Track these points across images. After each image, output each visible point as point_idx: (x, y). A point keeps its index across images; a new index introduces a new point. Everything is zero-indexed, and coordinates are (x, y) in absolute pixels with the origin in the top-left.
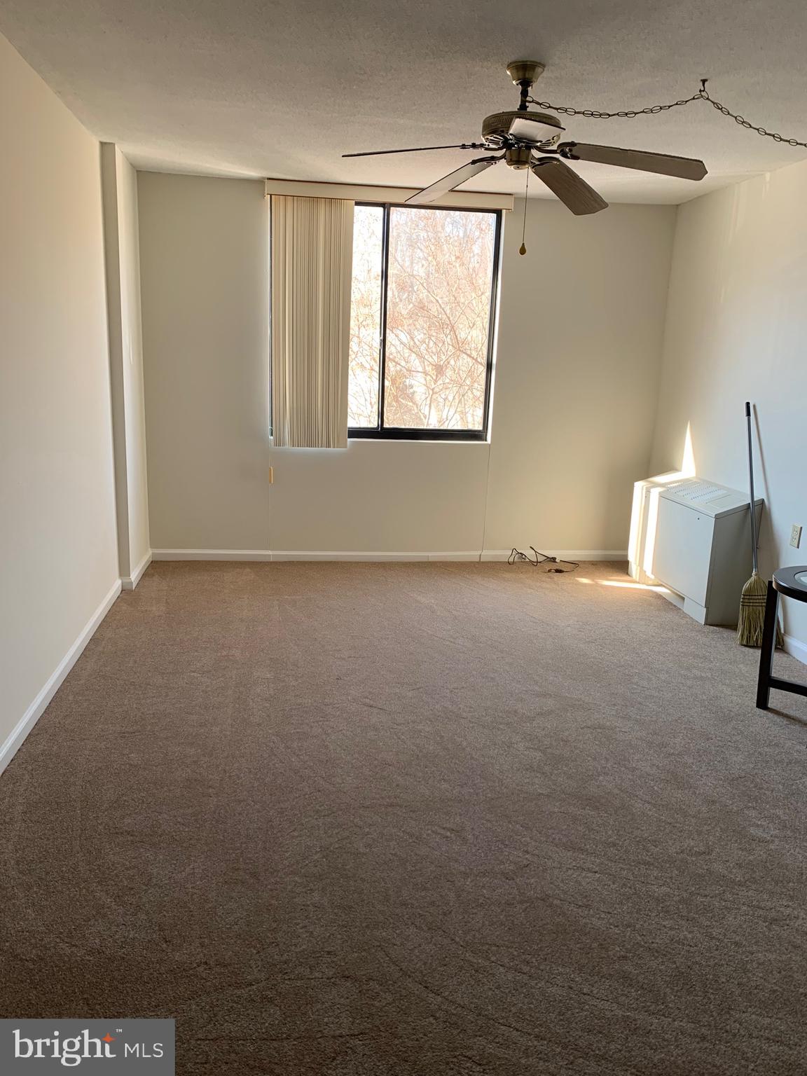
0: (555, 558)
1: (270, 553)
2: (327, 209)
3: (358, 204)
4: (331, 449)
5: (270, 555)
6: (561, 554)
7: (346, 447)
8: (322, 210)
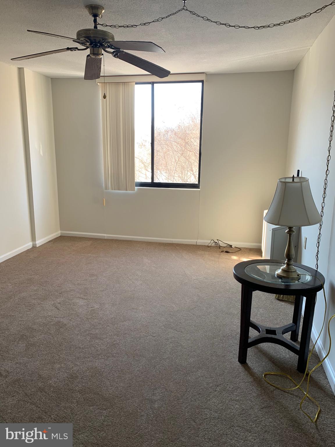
0: (232, 246)
1: (105, 235)
2: (123, 87)
3: (137, 83)
4: (128, 191)
5: (105, 236)
6: (234, 244)
7: (134, 191)
8: (121, 88)
